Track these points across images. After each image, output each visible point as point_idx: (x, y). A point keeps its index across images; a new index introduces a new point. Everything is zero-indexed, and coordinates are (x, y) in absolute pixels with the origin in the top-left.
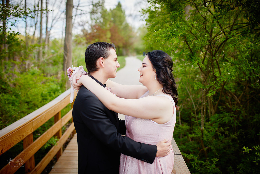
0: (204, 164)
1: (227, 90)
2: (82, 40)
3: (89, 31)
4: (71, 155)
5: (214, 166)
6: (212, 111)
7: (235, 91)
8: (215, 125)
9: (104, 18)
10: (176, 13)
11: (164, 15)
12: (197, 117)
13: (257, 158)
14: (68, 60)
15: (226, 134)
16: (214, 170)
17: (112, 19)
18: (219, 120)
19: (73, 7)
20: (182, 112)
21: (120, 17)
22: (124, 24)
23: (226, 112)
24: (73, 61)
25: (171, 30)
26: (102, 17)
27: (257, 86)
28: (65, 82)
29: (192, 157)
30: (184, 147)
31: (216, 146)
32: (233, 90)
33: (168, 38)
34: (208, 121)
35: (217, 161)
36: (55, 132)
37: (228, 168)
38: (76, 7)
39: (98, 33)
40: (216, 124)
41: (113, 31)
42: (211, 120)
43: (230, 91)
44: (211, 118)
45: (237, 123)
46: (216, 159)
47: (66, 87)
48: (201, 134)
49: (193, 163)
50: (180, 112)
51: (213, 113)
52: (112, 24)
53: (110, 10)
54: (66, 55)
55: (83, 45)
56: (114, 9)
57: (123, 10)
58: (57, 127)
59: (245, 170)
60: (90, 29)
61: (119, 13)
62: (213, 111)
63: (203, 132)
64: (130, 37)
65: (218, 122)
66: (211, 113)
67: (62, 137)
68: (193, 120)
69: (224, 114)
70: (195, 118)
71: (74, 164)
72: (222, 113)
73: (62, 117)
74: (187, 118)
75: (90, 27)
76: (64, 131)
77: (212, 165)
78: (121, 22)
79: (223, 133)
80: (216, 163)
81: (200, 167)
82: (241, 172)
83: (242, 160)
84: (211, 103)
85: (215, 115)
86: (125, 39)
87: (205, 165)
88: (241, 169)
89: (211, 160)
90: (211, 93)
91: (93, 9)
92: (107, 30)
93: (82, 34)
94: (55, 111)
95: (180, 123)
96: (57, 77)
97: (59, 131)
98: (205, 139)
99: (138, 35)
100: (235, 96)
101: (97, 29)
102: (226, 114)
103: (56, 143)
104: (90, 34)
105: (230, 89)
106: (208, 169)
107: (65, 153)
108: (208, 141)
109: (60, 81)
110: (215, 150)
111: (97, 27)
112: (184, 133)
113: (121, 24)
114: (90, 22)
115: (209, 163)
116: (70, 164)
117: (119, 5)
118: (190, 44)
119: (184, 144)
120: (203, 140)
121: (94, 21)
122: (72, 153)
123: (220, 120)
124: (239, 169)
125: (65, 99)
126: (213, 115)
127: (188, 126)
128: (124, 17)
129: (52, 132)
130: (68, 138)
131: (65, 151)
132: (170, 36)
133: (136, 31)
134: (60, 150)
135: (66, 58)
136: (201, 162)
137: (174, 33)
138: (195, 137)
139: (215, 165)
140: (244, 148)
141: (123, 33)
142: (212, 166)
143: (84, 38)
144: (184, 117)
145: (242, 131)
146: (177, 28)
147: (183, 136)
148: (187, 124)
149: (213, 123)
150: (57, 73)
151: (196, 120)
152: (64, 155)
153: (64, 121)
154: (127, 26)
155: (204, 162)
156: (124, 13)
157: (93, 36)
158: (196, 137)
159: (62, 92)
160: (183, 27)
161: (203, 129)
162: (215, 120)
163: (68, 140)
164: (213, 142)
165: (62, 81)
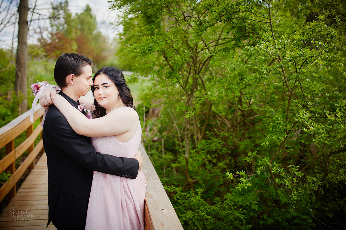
0: (188, 196)
1: (217, 114)
2: (40, 52)
3: (49, 41)
4: (28, 194)
5: (198, 198)
6: (198, 136)
7: (225, 114)
8: (202, 153)
9: (69, 24)
10: (152, 26)
11: (140, 27)
12: (181, 144)
13: (240, 184)
14: (22, 77)
15: (214, 162)
16: (199, 202)
17: (79, 26)
18: (206, 147)
19: (29, 9)
20: (165, 139)
21: (89, 23)
22: (95, 32)
23: (214, 137)
24: (28, 79)
25: (147, 45)
26: (66, 22)
27: (245, 107)
28: (18, 105)
29: (174, 189)
30: (167, 179)
31: (202, 177)
32: (224, 114)
33: (143, 54)
34: (194, 148)
35: (202, 192)
36: (7, 165)
37: (215, 199)
38: (31, 10)
39: (60, 44)
40: (204, 151)
41: (81, 41)
42: (198, 147)
43: (220, 114)
44: (197, 144)
45: (225, 150)
46: (201, 189)
47: (19, 112)
48: (186, 163)
49: (175, 195)
50: (164, 140)
51: (200, 139)
52: (79, 32)
53: (77, 14)
54: (20, 70)
55: (41, 58)
56: (81, 14)
57: (93, 15)
58: (10, 160)
59: (232, 200)
60: (50, 38)
61: (87, 19)
62: (200, 136)
63: (188, 160)
64: (102, 50)
65: (206, 149)
66: (198, 139)
67: (15, 173)
68: (177, 148)
69: (212, 139)
70: (179, 145)
71: (32, 205)
72: (209, 139)
73: (16, 147)
74: (171, 147)
75: (50, 36)
76: (17, 166)
77: (197, 196)
78: (91, 30)
79: (210, 162)
80: (201, 194)
81: (183, 200)
82: (228, 202)
83: (230, 189)
84: (197, 128)
85: (202, 141)
86: (96, 51)
87: (189, 198)
88: (228, 199)
89: (196, 191)
90: (189, 115)
91: (54, 13)
92: (72, 40)
93: (39, 44)
94: (6, 139)
95: (164, 153)
96: (6, 99)
97: (12, 164)
98: (190, 168)
99: (113, 47)
100: (225, 120)
101: (59, 38)
102: (214, 140)
103: (8, 180)
104: (50, 44)
105: (219, 111)
106: (192, 202)
107: (20, 193)
108: (194, 171)
109: (10, 103)
110: (201, 181)
111: (59, 35)
112: (168, 164)
113: (91, 33)
114: (50, 29)
115: (193, 194)
116: (27, 205)
117: (88, 10)
118: (170, 61)
119: (167, 177)
120: (187, 169)
121: (55, 28)
122: (29, 192)
123: (208, 147)
124: (226, 199)
125: (19, 125)
126: (199, 142)
127: (172, 155)
128: (95, 23)
129: (3, 166)
130: (23, 175)
131: (20, 190)
132: (146, 52)
133: (110, 42)
134: (13, 188)
135: (20, 74)
136: (184, 194)
137: (150, 49)
138: (179, 166)
139: (200, 197)
140: (228, 174)
141: (93, 44)
142: (196, 198)
143: (42, 50)
144: (168, 146)
145: (232, 159)
146: (153, 43)
147: (166, 167)
148: (171, 153)
149: (200, 151)
150: (7, 94)
151: (180, 148)
152: (18, 196)
153: (19, 153)
154: (99, 35)
155: (188, 194)
156: (95, 19)
157: (55, 47)
158: (181, 166)
159: (14, 118)
160: (160, 42)
161: (187, 157)
162: (202, 147)
163: (23, 178)
164: (200, 172)
165: (13, 103)
